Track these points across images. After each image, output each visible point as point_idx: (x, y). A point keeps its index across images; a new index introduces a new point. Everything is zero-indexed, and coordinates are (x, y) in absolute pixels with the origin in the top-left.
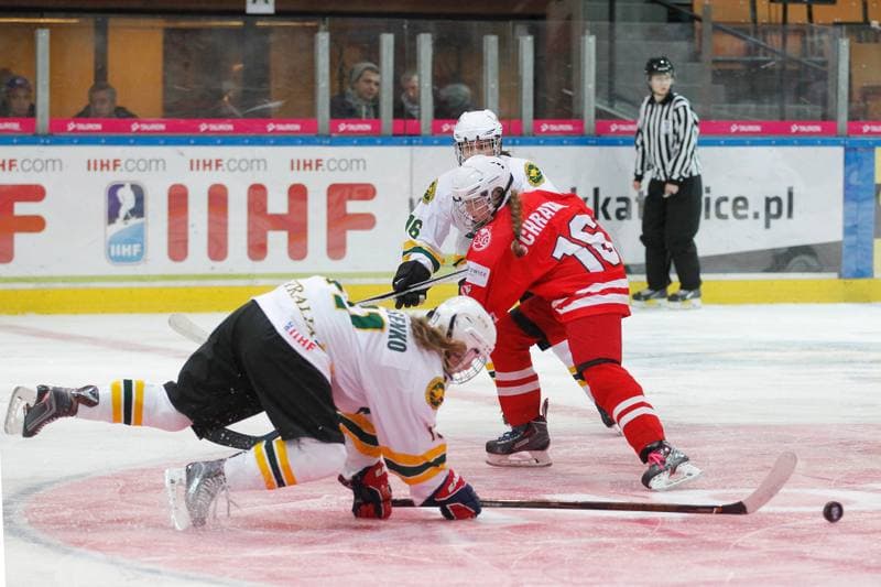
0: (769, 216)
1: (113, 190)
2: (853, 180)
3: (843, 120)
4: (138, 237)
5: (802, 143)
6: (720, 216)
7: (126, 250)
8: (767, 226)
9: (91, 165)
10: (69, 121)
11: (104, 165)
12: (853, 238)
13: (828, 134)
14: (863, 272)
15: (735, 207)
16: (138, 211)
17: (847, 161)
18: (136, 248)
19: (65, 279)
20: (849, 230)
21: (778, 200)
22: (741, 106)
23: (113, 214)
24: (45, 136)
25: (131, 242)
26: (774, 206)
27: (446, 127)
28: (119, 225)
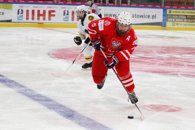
0: (153, 18)
1: (64, 11)
2: (164, 14)
3: (163, 5)
4: (67, 18)
5: (157, 8)
6: (146, 18)
7: (66, 19)
8: (152, 19)
10: (59, 2)
11: (63, 8)
12: (164, 22)
13: (161, 7)
14: (165, 26)
15: (148, 17)
16: (68, 14)
17: (163, 11)
18: (67, 19)
19: (58, 23)
20: (164, 20)
21: (154, 16)
22: (150, 3)
23: (64, 14)
24: (56, 4)
25: (66, 18)
26: (153, 17)
27: (109, 4)
28: (65, 16)
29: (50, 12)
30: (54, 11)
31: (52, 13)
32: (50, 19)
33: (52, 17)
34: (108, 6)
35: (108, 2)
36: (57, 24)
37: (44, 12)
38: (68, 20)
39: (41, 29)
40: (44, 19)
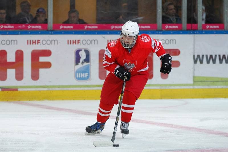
1: (78, 52)
4: (87, 70)
7: (83, 75)
9: (69, 42)
11: (74, 42)
16: (87, 60)
18: (86, 74)
19: (59, 87)
24: (51, 31)
25: (84, 72)
27: (208, 27)
28: (80, 65)
29: (36, 55)
30: (47, 53)
31: (42, 59)
32: (35, 76)
33: (42, 71)
34: (204, 31)
35: (203, 20)
36: (57, 89)
37: (19, 55)
38: (88, 78)
39: (12, 106)
40: (19, 76)
